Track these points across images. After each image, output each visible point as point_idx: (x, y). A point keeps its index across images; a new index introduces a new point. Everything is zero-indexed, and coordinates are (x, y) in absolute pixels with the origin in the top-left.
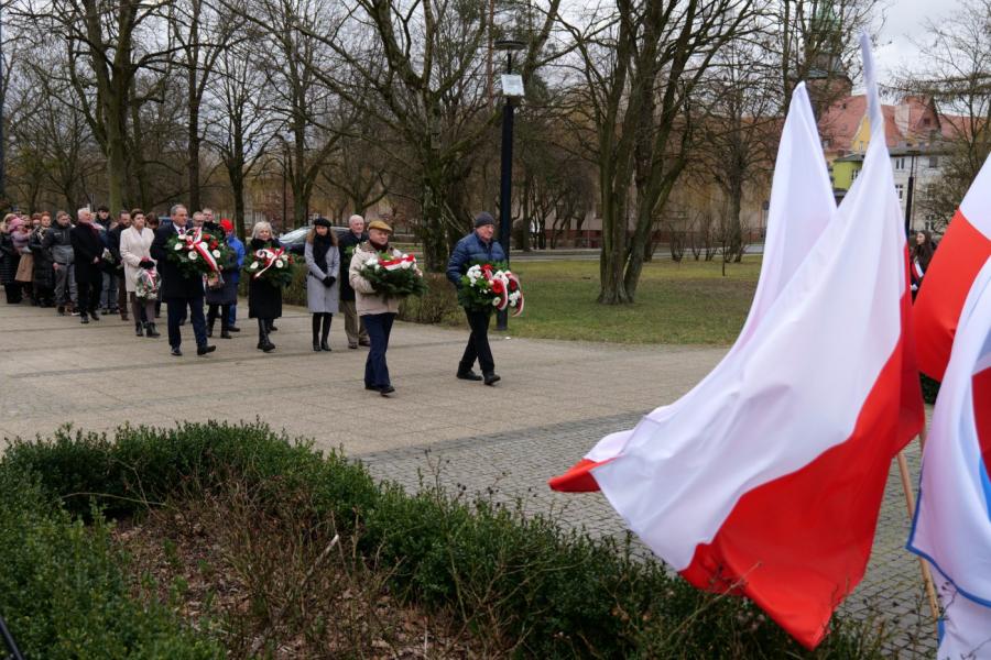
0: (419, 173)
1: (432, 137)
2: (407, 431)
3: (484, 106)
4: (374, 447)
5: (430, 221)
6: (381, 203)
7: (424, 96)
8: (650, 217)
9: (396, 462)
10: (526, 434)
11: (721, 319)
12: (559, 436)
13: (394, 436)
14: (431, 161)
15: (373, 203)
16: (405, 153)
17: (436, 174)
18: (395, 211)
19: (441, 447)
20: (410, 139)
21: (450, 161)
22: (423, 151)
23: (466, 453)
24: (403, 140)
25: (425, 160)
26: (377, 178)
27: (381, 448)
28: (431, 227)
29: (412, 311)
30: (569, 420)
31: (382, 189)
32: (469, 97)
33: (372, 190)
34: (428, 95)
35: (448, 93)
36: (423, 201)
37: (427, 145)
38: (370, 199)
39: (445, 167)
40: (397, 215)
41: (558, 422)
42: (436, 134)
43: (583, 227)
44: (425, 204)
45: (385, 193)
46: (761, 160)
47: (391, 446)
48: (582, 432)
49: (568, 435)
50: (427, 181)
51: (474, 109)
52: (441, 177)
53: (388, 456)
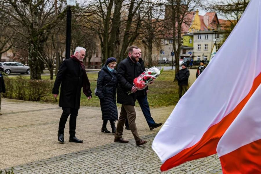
0: (28, 38)
1: (34, 23)
2: (35, 153)
3: (53, 12)
4: (21, 162)
5: (33, 58)
6: (8, 52)
7: (30, 7)
8: (124, 56)
9: (33, 170)
10: (89, 151)
11: (154, 96)
12: (105, 151)
13: (29, 156)
14: (34, 33)
15: (5, 51)
16: (22, 30)
17: (35, 39)
18: (14, 55)
19: (53, 160)
20: (24, 24)
21: (41, 33)
22: (30, 29)
23: (65, 163)
24: (21, 25)
25: (31, 33)
26: (7, 41)
27: (24, 162)
28: (33, 61)
29: (27, 96)
30: (107, 143)
31: (9, 46)
32: (46, 9)
33: (5, 46)
34: (32, 7)
35: (38, 7)
36: (30, 50)
37: (32, 27)
38: (4, 50)
39: (39, 36)
40: (16, 56)
41: (102, 144)
42: (35, 22)
43: (91, 61)
44: (31, 51)
45: (10, 47)
46: (159, 35)
47: (29, 161)
48: (115, 149)
49: (108, 151)
50: (32, 42)
51: (48, 14)
52: (37, 40)
53: (29, 166)
